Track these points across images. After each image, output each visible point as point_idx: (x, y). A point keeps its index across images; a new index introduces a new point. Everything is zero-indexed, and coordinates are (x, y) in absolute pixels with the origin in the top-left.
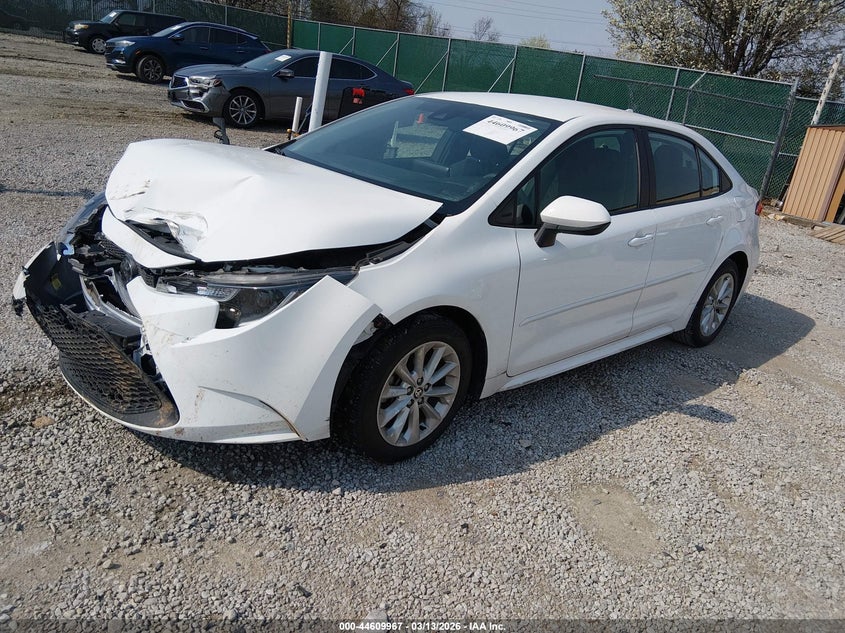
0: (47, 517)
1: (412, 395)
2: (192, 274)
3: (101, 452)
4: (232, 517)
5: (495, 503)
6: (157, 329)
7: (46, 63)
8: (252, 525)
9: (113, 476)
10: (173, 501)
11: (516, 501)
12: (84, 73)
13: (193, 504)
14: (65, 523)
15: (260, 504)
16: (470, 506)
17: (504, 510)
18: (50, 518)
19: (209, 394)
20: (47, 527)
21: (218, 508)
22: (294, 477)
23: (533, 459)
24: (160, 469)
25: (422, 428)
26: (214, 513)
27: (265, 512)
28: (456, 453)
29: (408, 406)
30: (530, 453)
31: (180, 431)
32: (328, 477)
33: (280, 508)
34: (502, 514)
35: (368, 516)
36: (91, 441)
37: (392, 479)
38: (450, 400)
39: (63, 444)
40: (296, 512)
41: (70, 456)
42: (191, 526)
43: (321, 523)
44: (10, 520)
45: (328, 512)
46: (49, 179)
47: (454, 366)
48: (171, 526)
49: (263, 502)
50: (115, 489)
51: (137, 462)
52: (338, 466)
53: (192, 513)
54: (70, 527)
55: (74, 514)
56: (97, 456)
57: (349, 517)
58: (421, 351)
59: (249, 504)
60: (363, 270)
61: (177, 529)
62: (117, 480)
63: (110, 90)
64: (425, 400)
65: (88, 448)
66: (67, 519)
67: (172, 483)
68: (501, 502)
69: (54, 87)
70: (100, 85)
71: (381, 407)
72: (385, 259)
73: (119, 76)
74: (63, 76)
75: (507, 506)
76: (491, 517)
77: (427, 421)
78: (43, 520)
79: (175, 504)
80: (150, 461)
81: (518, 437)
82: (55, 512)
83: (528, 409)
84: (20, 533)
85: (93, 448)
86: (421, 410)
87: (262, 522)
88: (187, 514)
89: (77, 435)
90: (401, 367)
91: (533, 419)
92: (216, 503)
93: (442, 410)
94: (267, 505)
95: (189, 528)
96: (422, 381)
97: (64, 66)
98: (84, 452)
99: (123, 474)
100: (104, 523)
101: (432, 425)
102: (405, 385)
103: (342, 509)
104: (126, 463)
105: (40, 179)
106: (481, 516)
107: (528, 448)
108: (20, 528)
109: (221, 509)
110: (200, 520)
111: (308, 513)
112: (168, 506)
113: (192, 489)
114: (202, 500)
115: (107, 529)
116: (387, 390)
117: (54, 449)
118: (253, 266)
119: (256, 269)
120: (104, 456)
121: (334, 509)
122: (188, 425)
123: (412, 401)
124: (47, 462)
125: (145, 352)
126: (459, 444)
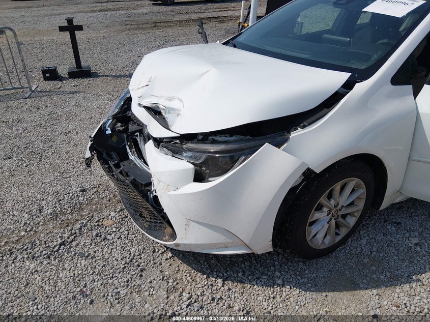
0: (106, 295)
1: (331, 215)
2: (179, 142)
3: (138, 244)
4: (212, 300)
5: (396, 295)
6: (159, 181)
7: (120, 3)
8: (225, 307)
9: (144, 262)
10: (177, 283)
11: (413, 294)
12: (137, 5)
13: (189, 287)
14: (116, 299)
15: (229, 289)
16: (377, 297)
17: (404, 302)
18: (108, 295)
19: (192, 224)
20: (106, 302)
21: (204, 292)
22: (250, 267)
23: (421, 254)
24: (170, 258)
25: (337, 234)
26: (202, 295)
27: (233, 296)
28: (362, 250)
29: (328, 223)
30: (418, 248)
31: (178, 245)
32: (272, 269)
33: (242, 293)
34: (403, 306)
35: (302, 304)
36: (133, 236)
37: (317, 271)
38: (358, 215)
39: (118, 238)
40: (253, 297)
41: (122, 247)
42: (188, 305)
43: (270, 308)
44: (87, 296)
45: (274, 298)
46: (120, 67)
47: (362, 191)
48: (175, 305)
49: (231, 287)
50: (145, 272)
51: (158, 252)
52: (278, 259)
53: (188, 296)
54: (119, 303)
55: (121, 292)
56: (136, 247)
57: (289, 303)
58: (338, 187)
59: (223, 288)
60: (293, 135)
61: (179, 308)
62: (146, 266)
63: (150, 12)
64: (340, 217)
65: (132, 241)
66: (117, 297)
67: (177, 269)
68: (401, 295)
69: (123, 15)
70: (145, 10)
71: (309, 226)
72: (309, 124)
73: (153, 4)
74: (128, 8)
75: (406, 299)
76: (395, 308)
77: (341, 229)
78: (104, 296)
79: (179, 286)
80: (165, 251)
81: (407, 235)
82: (111, 291)
83: (413, 210)
84: (91, 306)
85: (135, 241)
86: (336, 223)
87: (231, 306)
88: (185, 295)
89: (126, 232)
90: (323, 200)
91: (417, 218)
92: (203, 287)
93: (352, 221)
94: (234, 290)
95: (187, 307)
96: (338, 204)
97: (128, 3)
98: (129, 244)
99: (150, 261)
100: (137, 300)
101: (343, 232)
102: (325, 209)
103: (283, 297)
104: (152, 253)
105: (116, 67)
106: (386, 307)
107: (416, 245)
108: (92, 302)
109: (205, 292)
110: (193, 300)
111: (260, 298)
112: (174, 287)
113: (188, 275)
114: (194, 284)
115: (139, 305)
116: (313, 215)
117: (113, 242)
118: (216, 136)
119: (218, 138)
120: (140, 247)
121: (278, 296)
122: (182, 243)
123: (331, 219)
124: (109, 252)
125: (155, 194)
126: (364, 242)
